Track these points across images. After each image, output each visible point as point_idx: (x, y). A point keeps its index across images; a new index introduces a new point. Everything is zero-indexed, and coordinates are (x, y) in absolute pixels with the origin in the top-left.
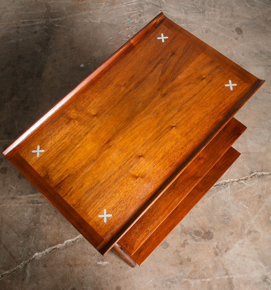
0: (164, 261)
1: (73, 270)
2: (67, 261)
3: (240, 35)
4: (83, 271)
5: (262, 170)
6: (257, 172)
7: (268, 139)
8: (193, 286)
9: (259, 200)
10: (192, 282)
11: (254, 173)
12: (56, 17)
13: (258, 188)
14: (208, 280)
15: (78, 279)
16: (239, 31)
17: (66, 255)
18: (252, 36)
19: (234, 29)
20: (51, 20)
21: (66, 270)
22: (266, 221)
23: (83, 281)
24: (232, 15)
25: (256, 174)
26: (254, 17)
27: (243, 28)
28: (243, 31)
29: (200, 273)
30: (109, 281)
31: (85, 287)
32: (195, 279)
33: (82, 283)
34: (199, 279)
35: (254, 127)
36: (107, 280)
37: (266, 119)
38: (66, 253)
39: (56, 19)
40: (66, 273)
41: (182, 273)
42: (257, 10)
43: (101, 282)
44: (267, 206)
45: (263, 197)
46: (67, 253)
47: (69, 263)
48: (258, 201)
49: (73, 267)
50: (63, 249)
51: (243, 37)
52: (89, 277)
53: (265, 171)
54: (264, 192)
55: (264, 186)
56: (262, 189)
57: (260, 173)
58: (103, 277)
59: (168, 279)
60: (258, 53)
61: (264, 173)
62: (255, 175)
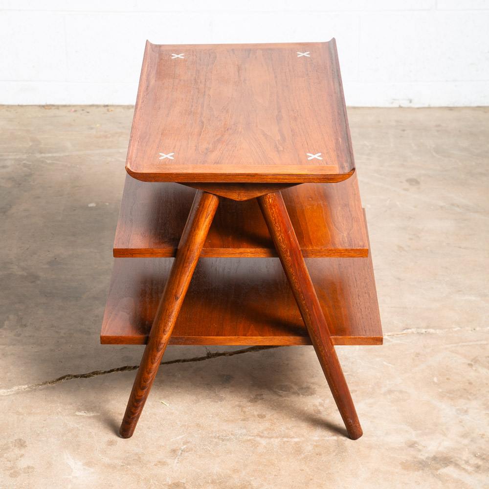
0: (211, 416)
1: (23, 419)
4: (44, 421)
12: (49, 152)
14: (296, 440)
15: (32, 429)
20: (38, 156)
21: (10, 418)
23: (41, 431)
29: (281, 431)
30: (96, 433)
32: (270, 438)
33: (38, 433)
34: (277, 437)
39: (50, 155)
40: (8, 422)
41: (244, 431)
43: (78, 434)
47: (18, 411)
52: (54, 428)
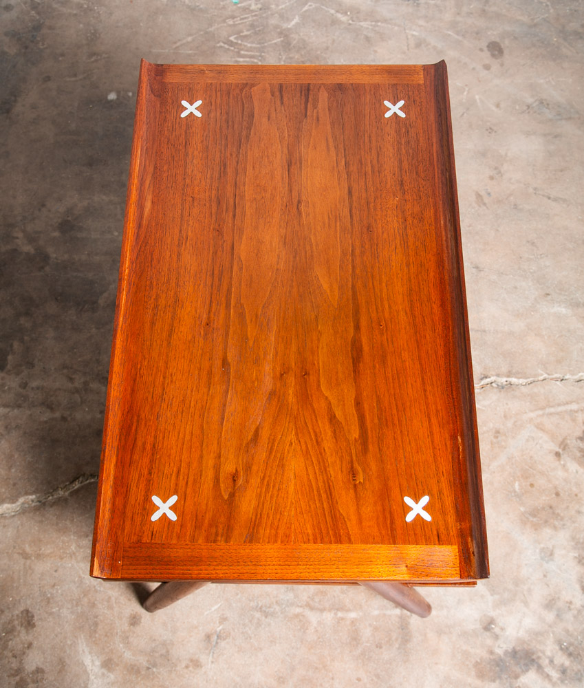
1: (30, 568)
2: (19, 546)
3: (497, 59)
4: (56, 571)
5: (509, 372)
6: (498, 375)
7: (533, 304)
8: (315, 628)
9: (495, 440)
10: (313, 618)
11: (490, 377)
13: (495, 414)
15: (41, 589)
16: (496, 49)
17: (18, 531)
18: (524, 65)
19: (484, 44)
21: (15, 566)
22: (504, 492)
23: (52, 594)
24: (484, 11)
25: (495, 381)
26: (535, 21)
27: (506, 43)
28: (506, 52)
30: (116, 599)
31: (54, 610)
32: (322, 610)
33: (48, 599)
34: (330, 611)
35: (502, 273)
36: (110, 598)
37: (532, 257)
38: (18, 527)
40: (13, 573)
42: (544, 4)
43: (96, 600)
44: (513, 457)
45: (505, 435)
46: (22, 525)
47: (24, 551)
48: (492, 443)
49: (33, 561)
50: (14, 516)
51: (502, 65)
52: (67, 586)
53: (518, 375)
54: (509, 424)
55: (509, 409)
56: (505, 416)
57: (505, 379)
58: (102, 589)
59: (257, 607)
60: (534, 105)
61: (514, 380)
62: (492, 383)
